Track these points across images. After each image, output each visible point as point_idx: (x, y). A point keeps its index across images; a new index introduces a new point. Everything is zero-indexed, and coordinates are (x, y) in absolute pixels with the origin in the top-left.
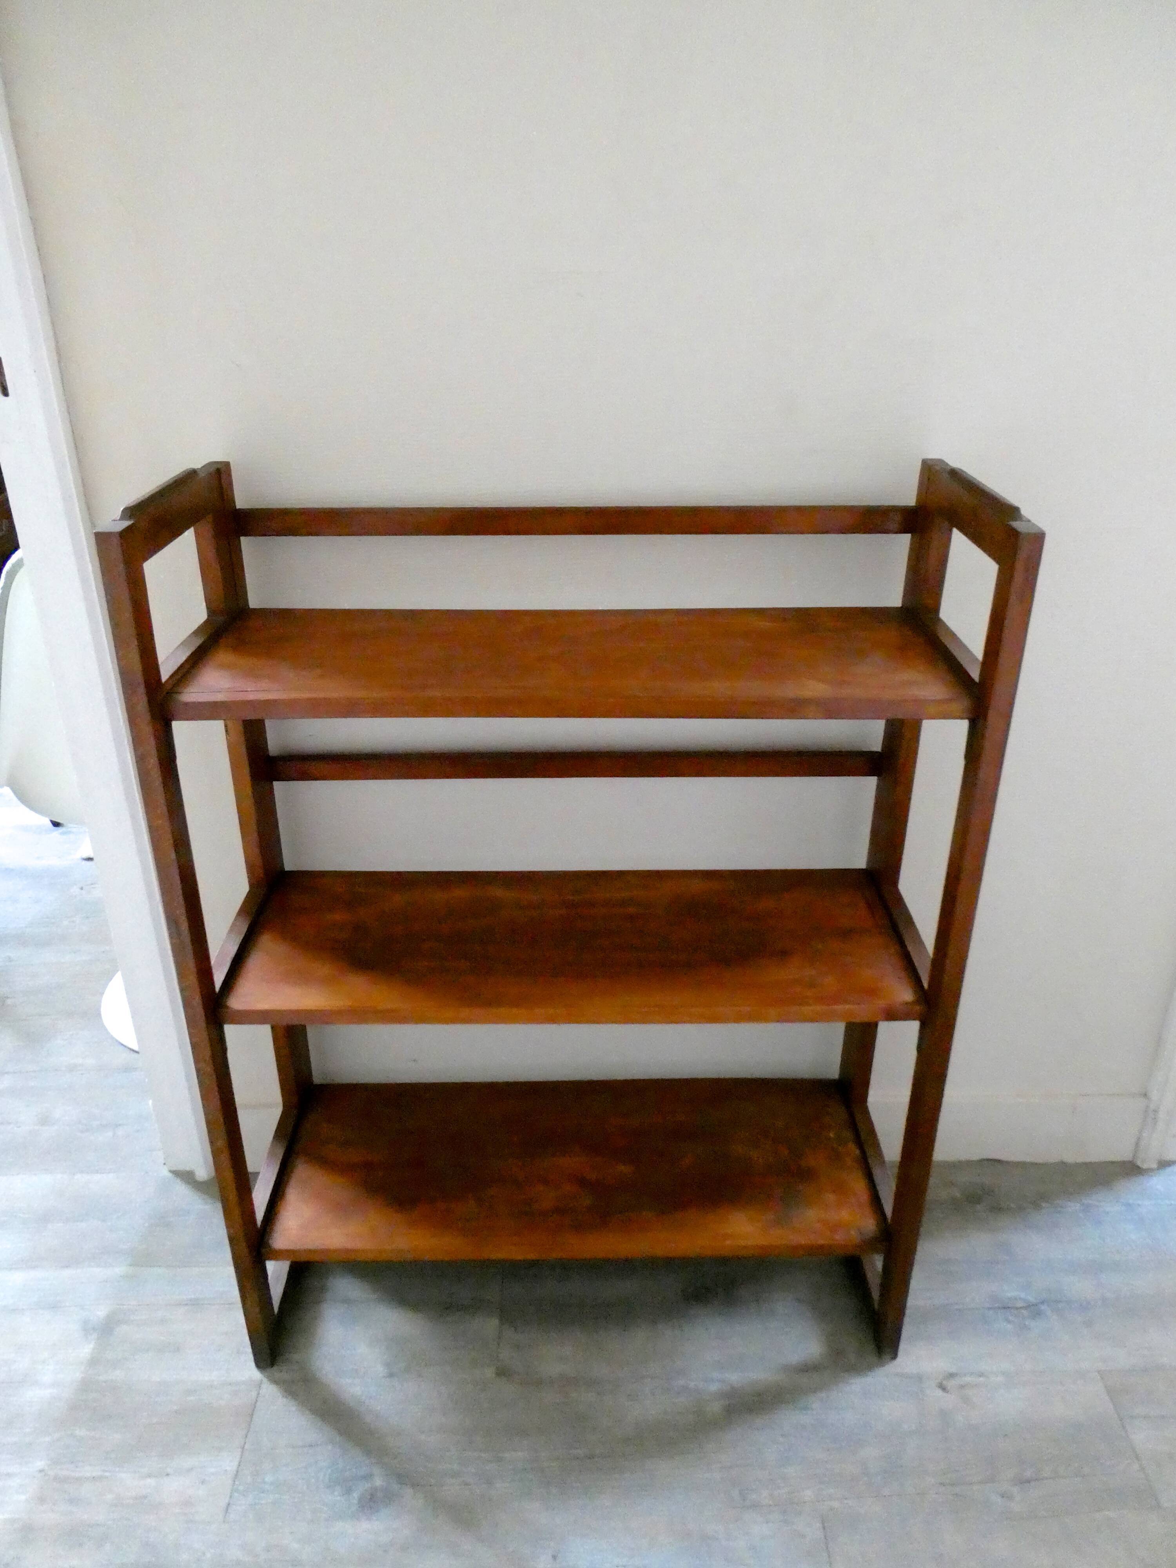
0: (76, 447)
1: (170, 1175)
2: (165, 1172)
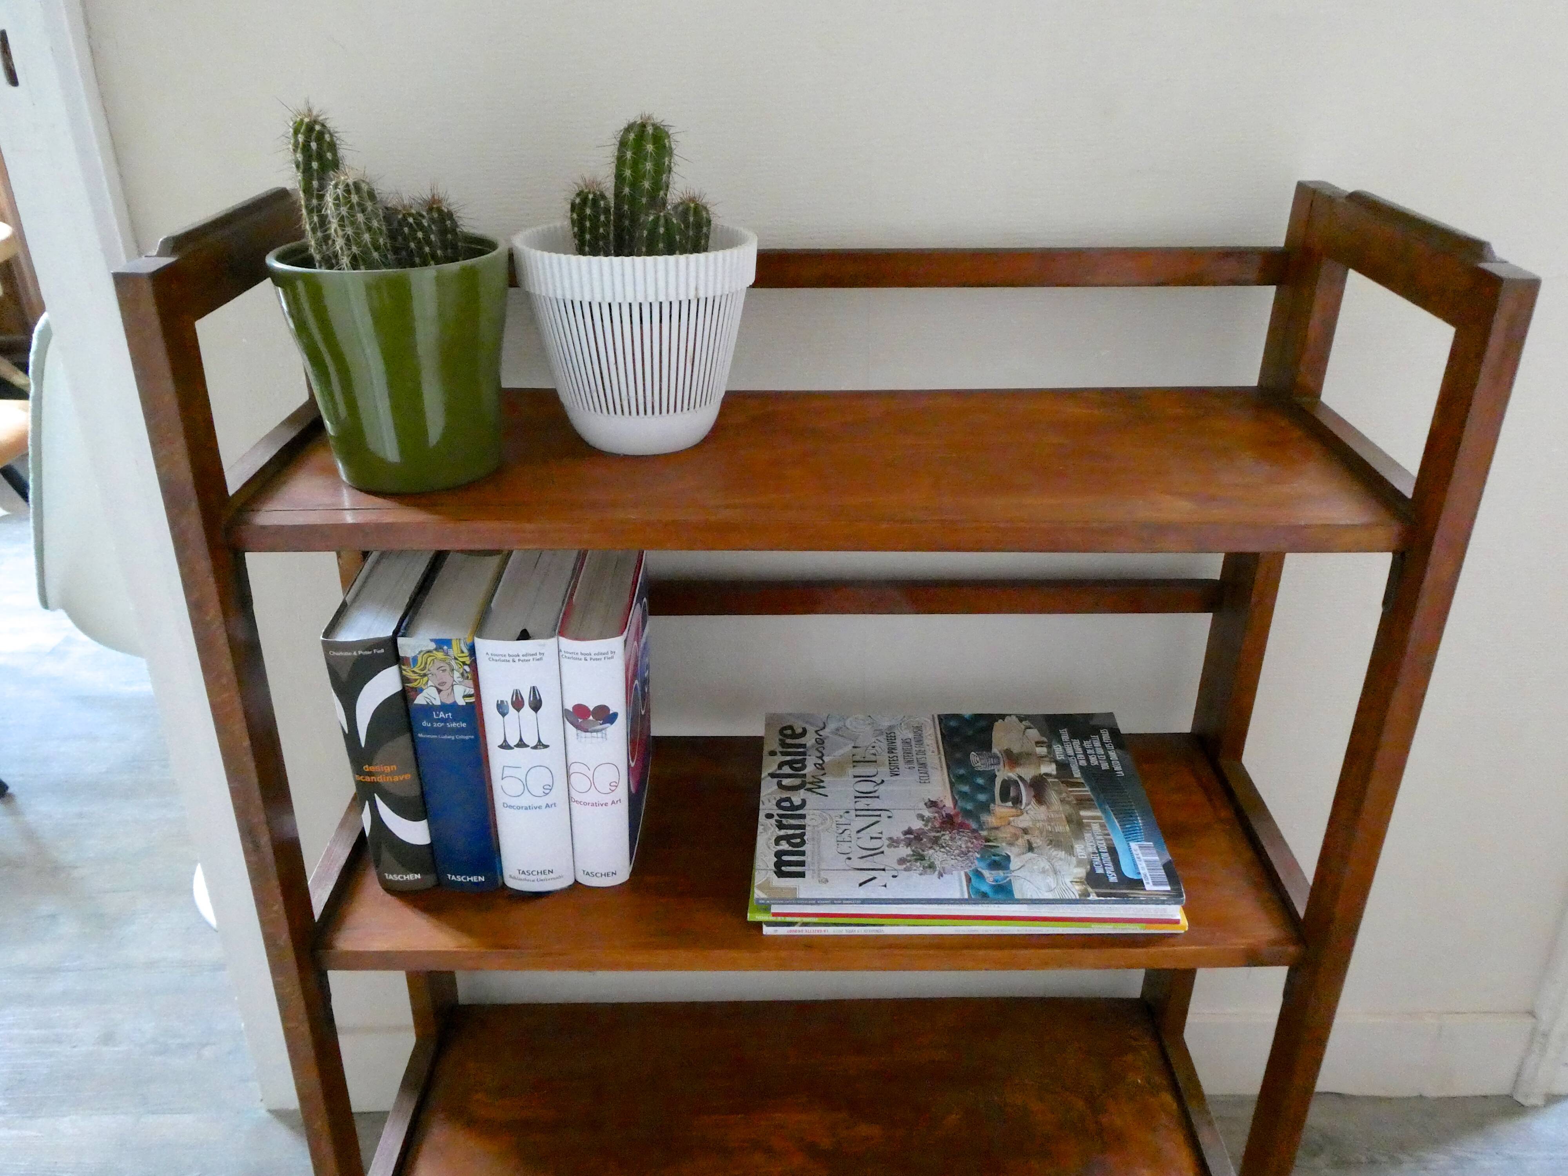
0: (118, 161)
1: (268, 1115)
2: (263, 1113)
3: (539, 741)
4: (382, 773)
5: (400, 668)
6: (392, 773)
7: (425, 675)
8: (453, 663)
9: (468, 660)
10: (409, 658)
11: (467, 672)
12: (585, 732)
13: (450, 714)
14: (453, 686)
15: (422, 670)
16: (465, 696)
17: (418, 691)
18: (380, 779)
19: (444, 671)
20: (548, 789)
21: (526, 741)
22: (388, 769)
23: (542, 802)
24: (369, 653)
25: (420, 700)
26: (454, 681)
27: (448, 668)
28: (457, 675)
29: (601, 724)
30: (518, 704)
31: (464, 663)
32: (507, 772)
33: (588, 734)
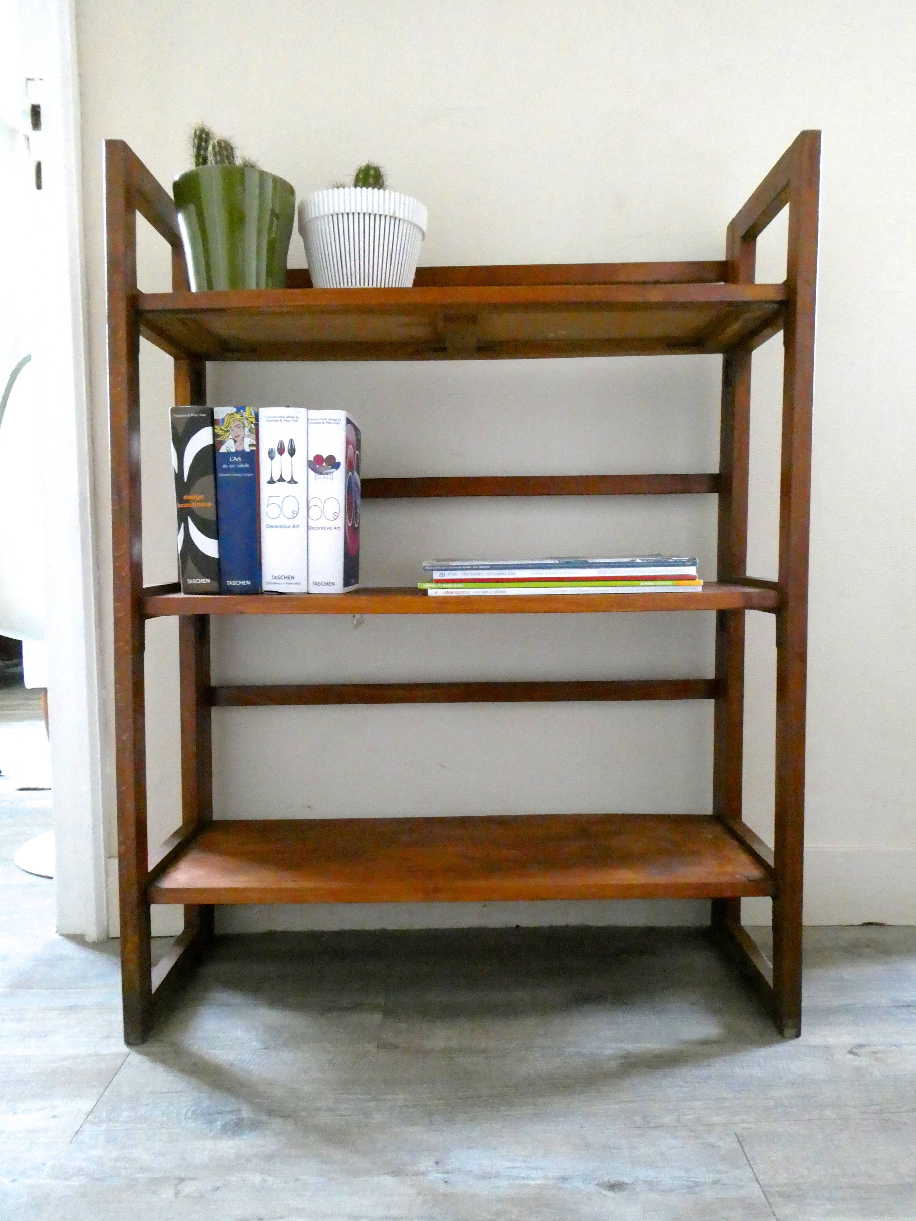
1: (61, 938)
3: (292, 478)
4: (194, 501)
5: (214, 429)
6: (201, 501)
7: (227, 431)
8: (245, 421)
9: (253, 420)
10: (219, 420)
11: (253, 429)
12: (320, 474)
13: (240, 458)
14: (243, 438)
15: (226, 428)
16: (250, 445)
17: (222, 443)
18: (193, 505)
19: (239, 427)
20: (295, 514)
21: (284, 477)
22: (199, 498)
23: (291, 523)
24: (197, 415)
25: (223, 449)
26: (245, 434)
27: (242, 426)
28: (247, 430)
29: (330, 469)
30: (281, 451)
31: (252, 422)
32: (272, 500)
33: (322, 476)
